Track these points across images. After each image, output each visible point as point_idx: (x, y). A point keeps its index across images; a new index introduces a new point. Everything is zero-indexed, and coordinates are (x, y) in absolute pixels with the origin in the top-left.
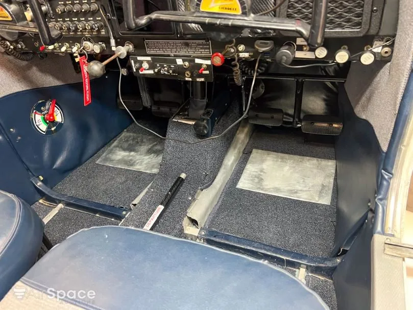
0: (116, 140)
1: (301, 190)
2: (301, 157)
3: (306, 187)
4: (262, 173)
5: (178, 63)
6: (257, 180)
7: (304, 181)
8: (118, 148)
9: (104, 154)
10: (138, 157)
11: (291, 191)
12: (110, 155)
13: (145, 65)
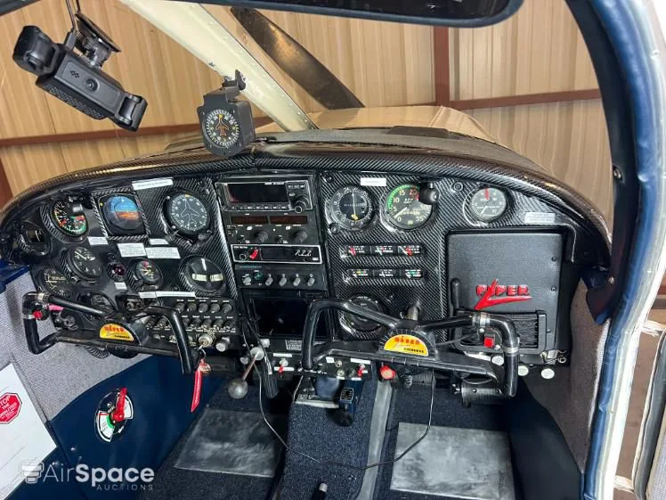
0: (196, 423)
1: (475, 484)
2: (464, 430)
3: (479, 477)
4: (419, 462)
5: (328, 362)
6: (415, 474)
7: (475, 469)
8: (202, 438)
9: (184, 451)
10: (237, 450)
11: (463, 485)
12: (194, 451)
13: (284, 363)
